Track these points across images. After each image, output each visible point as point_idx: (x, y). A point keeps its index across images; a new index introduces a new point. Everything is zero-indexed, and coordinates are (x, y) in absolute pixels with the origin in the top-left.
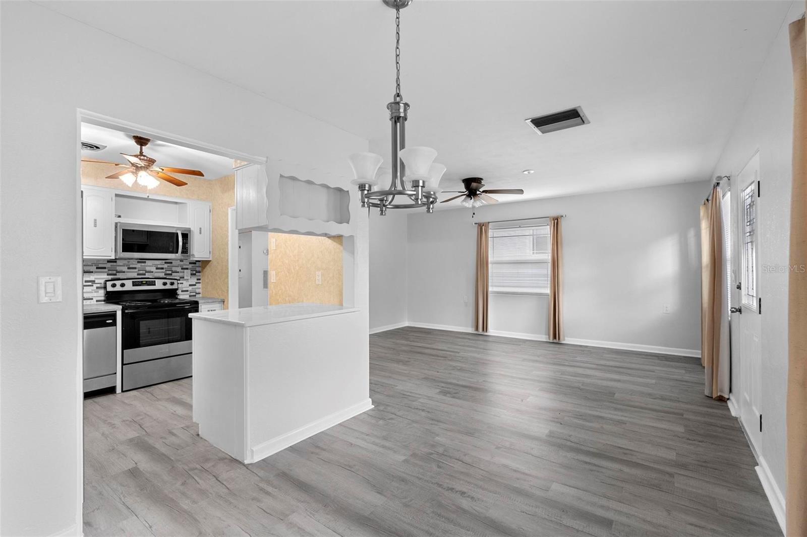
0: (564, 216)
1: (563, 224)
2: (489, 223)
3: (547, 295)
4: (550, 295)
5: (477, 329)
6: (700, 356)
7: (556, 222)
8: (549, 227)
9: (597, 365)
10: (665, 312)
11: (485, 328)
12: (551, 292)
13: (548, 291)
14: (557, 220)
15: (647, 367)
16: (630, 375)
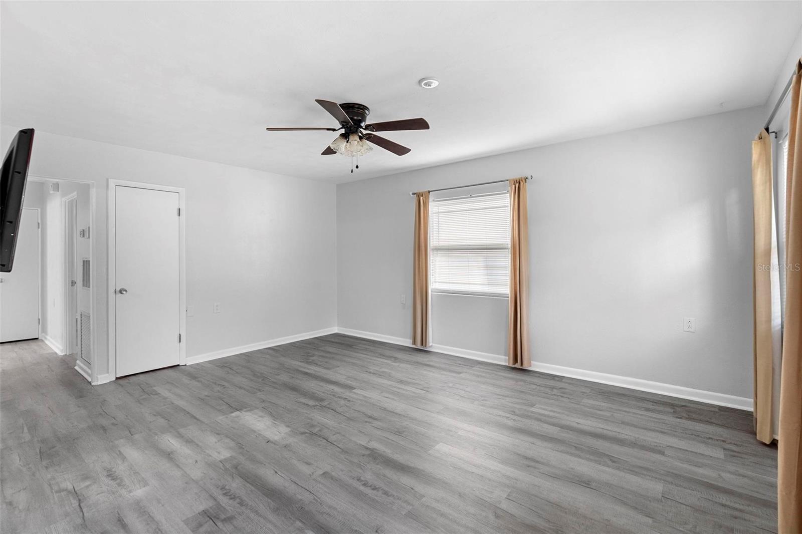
0: (530, 178)
1: (528, 190)
2: (429, 192)
3: (506, 296)
4: (509, 295)
5: (414, 342)
6: (751, 409)
7: (518, 186)
8: (509, 195)
9: (562, 427)
10: (686, 329)
11: (424, 341)
12: (511, 292)
13: (506, 289)
14: (520, 183)
15: (651, 438)
16: (614, 461)
